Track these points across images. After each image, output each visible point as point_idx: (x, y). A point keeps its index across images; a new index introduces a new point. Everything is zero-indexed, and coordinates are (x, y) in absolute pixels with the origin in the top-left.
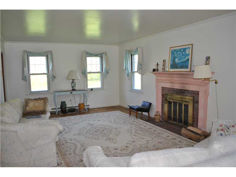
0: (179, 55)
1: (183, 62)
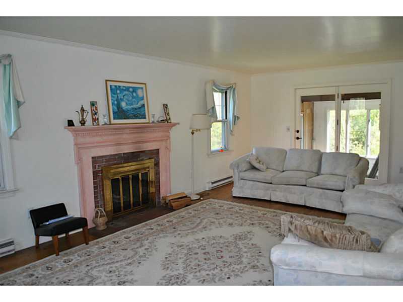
0: (126, 97)
1: (136, 109)
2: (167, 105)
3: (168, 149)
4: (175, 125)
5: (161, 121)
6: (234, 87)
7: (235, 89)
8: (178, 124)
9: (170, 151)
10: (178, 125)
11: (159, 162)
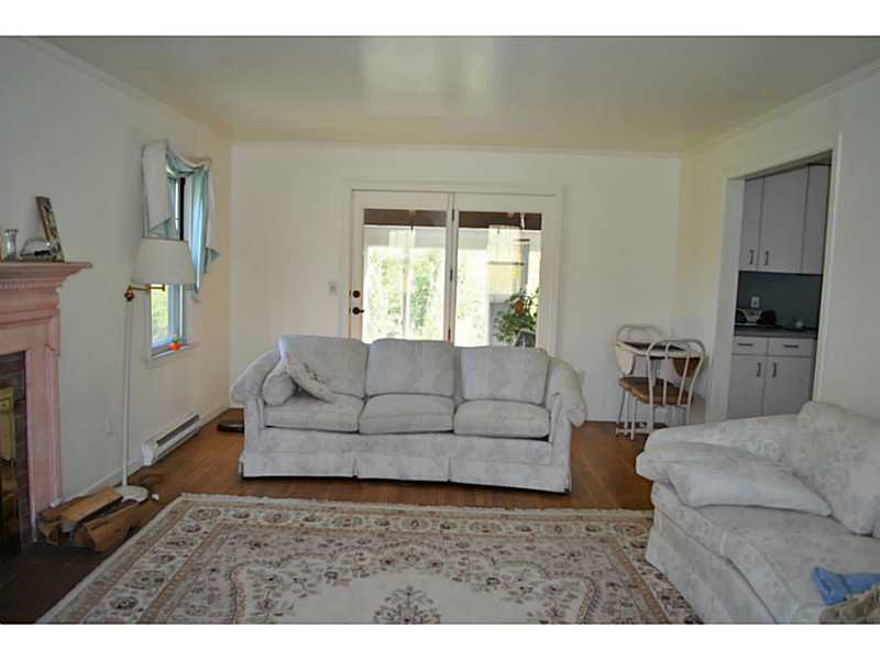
2: (47, 201)
3: (52, 348)
4: (75, 268)
5: (37, 254)
6: (205, 169)
7: (206, 173)
8: (88, 265)
9: (59, 355)
10: (84, 272)
11: (25, 398)
